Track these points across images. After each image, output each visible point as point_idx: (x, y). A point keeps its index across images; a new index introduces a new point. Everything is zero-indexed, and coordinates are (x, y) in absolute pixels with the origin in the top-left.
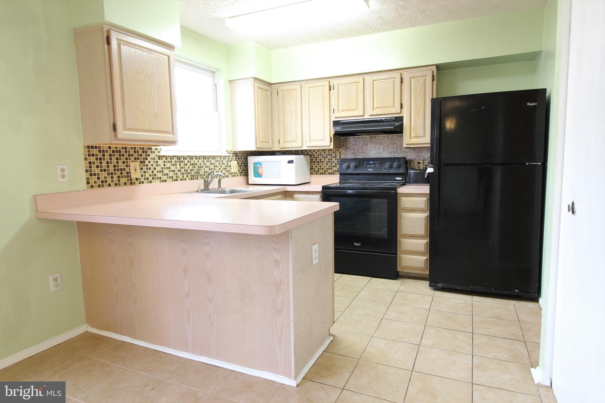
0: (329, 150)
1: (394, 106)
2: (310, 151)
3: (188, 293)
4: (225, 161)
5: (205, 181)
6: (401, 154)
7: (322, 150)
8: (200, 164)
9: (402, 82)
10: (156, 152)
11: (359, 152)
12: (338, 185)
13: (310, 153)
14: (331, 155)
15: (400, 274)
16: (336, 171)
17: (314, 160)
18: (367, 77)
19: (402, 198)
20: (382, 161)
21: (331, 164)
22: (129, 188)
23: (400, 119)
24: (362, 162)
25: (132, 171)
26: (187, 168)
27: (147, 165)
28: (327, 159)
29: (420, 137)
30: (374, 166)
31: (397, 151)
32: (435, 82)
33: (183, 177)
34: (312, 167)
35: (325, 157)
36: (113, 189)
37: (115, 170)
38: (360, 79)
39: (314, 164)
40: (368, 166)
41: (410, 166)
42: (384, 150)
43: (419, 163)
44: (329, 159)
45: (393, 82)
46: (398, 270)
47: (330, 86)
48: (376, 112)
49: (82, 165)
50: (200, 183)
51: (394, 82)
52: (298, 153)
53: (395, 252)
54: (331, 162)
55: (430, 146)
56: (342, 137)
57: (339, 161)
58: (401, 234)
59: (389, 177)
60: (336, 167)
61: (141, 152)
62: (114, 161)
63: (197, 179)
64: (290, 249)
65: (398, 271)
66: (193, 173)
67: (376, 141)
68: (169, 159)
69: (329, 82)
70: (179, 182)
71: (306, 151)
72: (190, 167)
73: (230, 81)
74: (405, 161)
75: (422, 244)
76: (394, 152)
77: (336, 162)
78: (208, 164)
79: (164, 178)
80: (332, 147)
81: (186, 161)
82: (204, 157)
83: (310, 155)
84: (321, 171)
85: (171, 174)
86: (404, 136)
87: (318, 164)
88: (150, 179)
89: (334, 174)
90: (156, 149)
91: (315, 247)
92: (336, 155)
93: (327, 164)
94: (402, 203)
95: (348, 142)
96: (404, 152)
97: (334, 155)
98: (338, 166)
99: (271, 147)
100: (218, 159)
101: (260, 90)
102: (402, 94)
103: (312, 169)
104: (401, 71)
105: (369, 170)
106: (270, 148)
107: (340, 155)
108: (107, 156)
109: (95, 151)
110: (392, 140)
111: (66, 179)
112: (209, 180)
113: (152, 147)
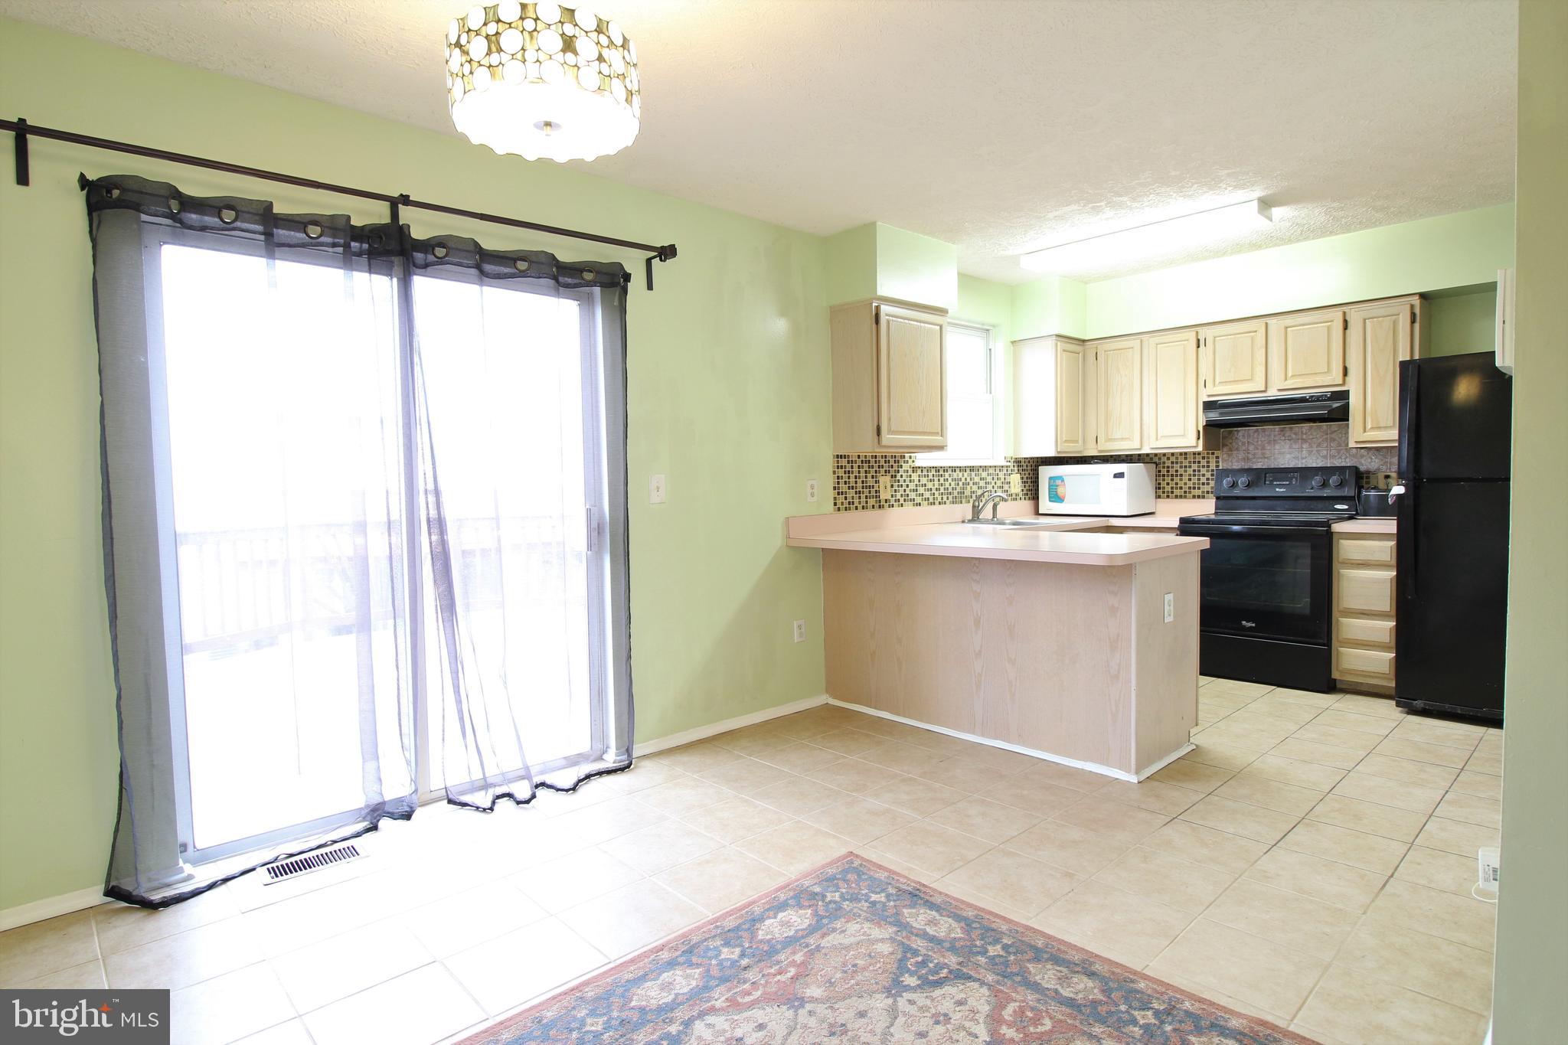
0: (1194, 454)
1: (1329, 371)
2: (1156, 455)
3: (980, 651)
4: (1001, 475)
5: (974, 507)
6: (1347, 460)
7: (1181, 454)
8: (966, 479)
9: (1346, 328)
10: (910, 461)
11: (1257, 456)
12: (1213, 517)
13: (1156, 459)
14: (1199, 462)
15: (1338, 686)
16: (1208, 492)
17: (1164, 471)
18: (1272, 321)
19: (1342, 542)
20: (1306, 473)
21: (1199, 479)
22: (877, 512)
23: (1344, 395)
24: (1263, 475)
25: (882, 489)
26: (947, 485)
27: (899, 481)
28: (1190, 471)
29: (1386, 428)
30: (1288, 483)
31: (1339, 453)
32: (1417, 326)
33: (942, 498)
34: (1159, 484)
35: (1186, 467)
36: (860, 513)
37: (863, 488)
38: (1259, 325)
39: (1164, 480)
40: (1275, 483)
41: (1368, 483)
42: (1310, 452)
43: (1387, 477)
44: (1194, 471)
45: (1326, 329)
46: (1333, 677)
47: (1198, 340)
48: (1290, 384)
49: (831, 481)
50: (966, 510)
51: (1329, 328)
52: (1131, 459)
53: (1326, 642)
54: (1199, 475)
55: (1397, 445)
56: (1222, 430)
57: (1215, 473)
58: (1341, 608)
59: (1320, 504)
60: (1208, 484)
61: (892, 461)
62: (863, 474)
63: (961, 503)
64: (1133, 592)
65: (1335, 680)
66: (956, 494)
67: (1294, 436)
68: (925, 473)
69: (1197, 332)
70: (937, 507)
71: (1148, 455)
72: (950, 484)
73: (1013, 342)
74: (1356, 474)
75: (1385, 628)
76: (1333, 457)
77: (1208, 475)
78: (977, 479)
79: (918, 500)
80: (1200, 449)
81: (947, 474)
82: (972, 469)
83: (1155, 463)
84: (1177, 492)
85: (927, 494)
86: (1350, 426)
87: (1172, 480)
88: (902, 500)
89: (1203, 497)
90: (910, 457)
91: (1169, 597)
92: (1208, 462)
93: (1190, 480)
94: (1342, 552)
95: (1234, 438)
96: (1354, 456)
97: (1204, 462)
98: (1212, 483)
99: (1081, 449)
100: (991, 471)
101: (1065, 354)
102: (1347, 348)
103: (1159, 488)
104: (1345, 308)
105: (1277, 490)
106: (1078, 452)
107: (1217, 462)
108: (856, 469)
109: (844, 462)
110: (1327, 434)
111: (815, 499)
112: (981, 504)
113: (906, 455)
